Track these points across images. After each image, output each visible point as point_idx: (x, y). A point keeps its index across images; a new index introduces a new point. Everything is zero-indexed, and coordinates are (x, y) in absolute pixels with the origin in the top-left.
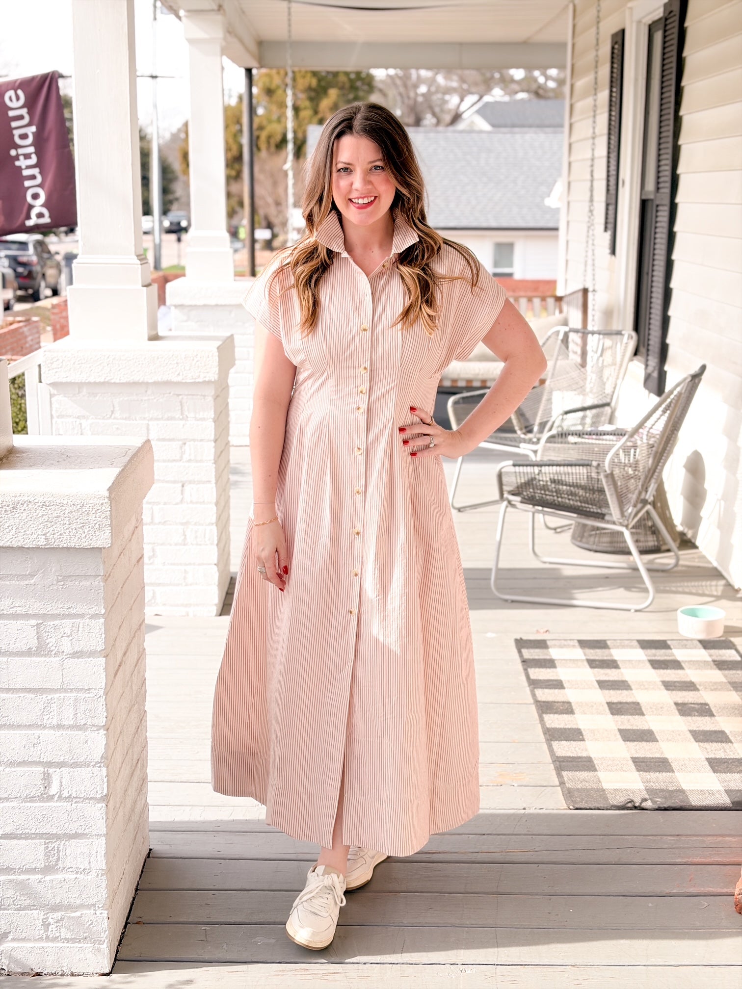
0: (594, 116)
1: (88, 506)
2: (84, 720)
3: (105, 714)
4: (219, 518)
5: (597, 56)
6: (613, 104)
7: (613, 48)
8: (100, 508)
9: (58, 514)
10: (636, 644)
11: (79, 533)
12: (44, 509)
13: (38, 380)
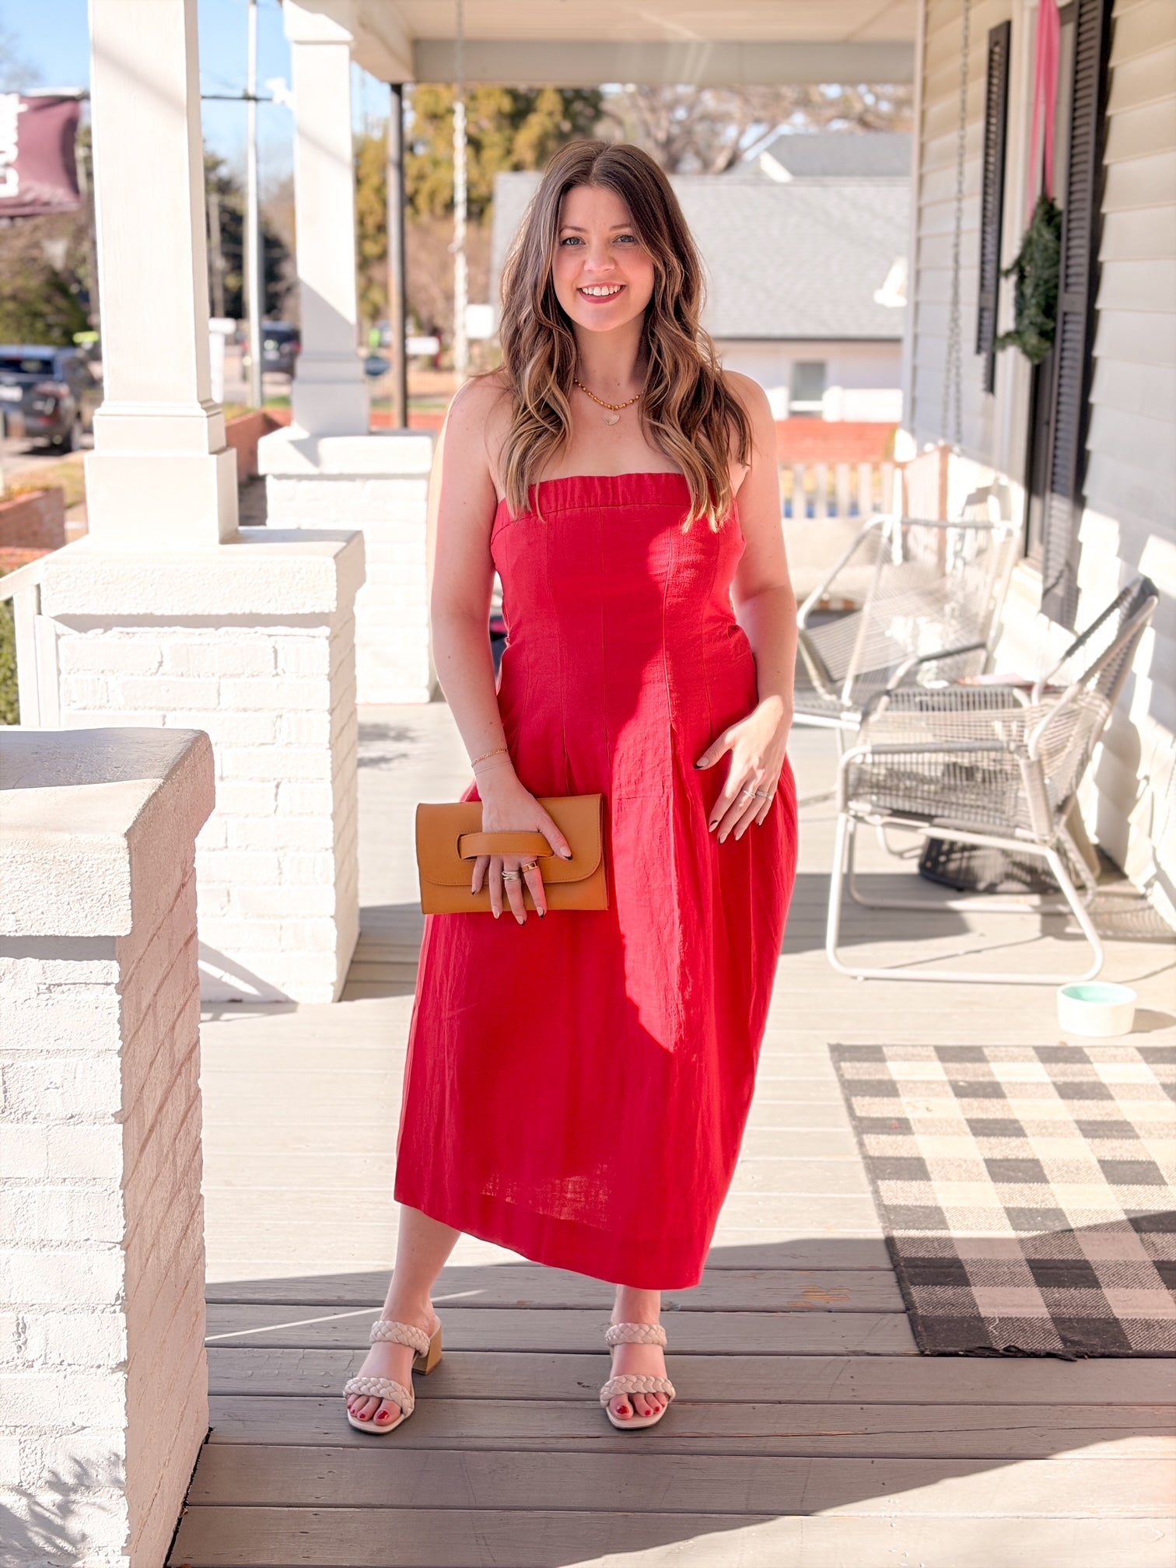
0: (961, 164)
1: (90, 863)
2: (86, 1232)
3: (123, 1222)
4: (338, 838)
5: (965, 65)
6: (991, 144)
7: (991, 52)
8: (111, 866)
9: (38, 878)
10: (1032, 1053)
11: (74, 910)
12: (13, 868)
13: (35, 610)
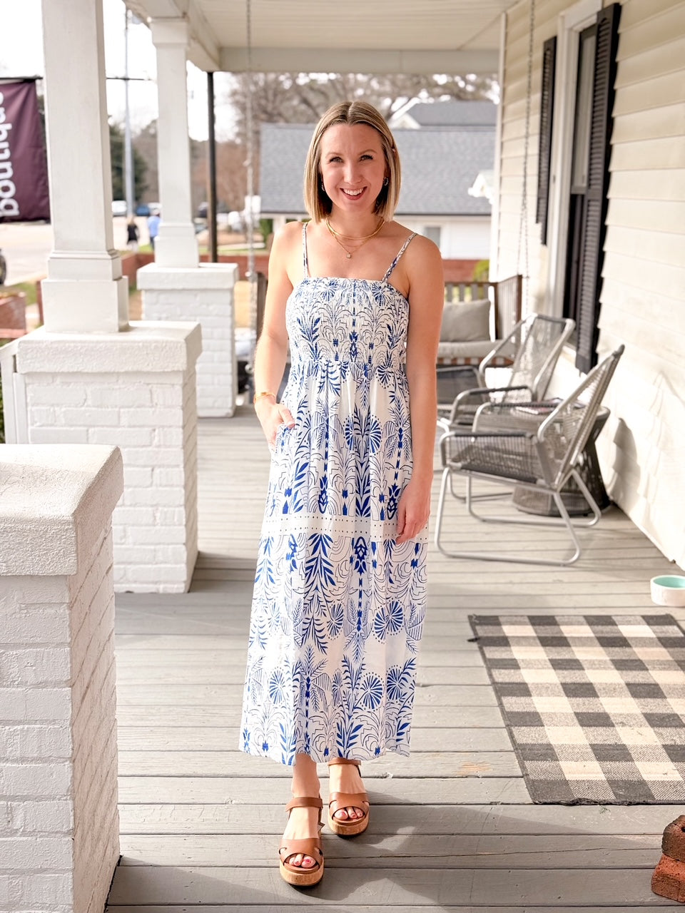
0: (528, 117)
4: (187, 499)
5: (530, 62)
6: (545, 106)
7: (545, 54)
10: (583, 620)
13: (13, 370)
